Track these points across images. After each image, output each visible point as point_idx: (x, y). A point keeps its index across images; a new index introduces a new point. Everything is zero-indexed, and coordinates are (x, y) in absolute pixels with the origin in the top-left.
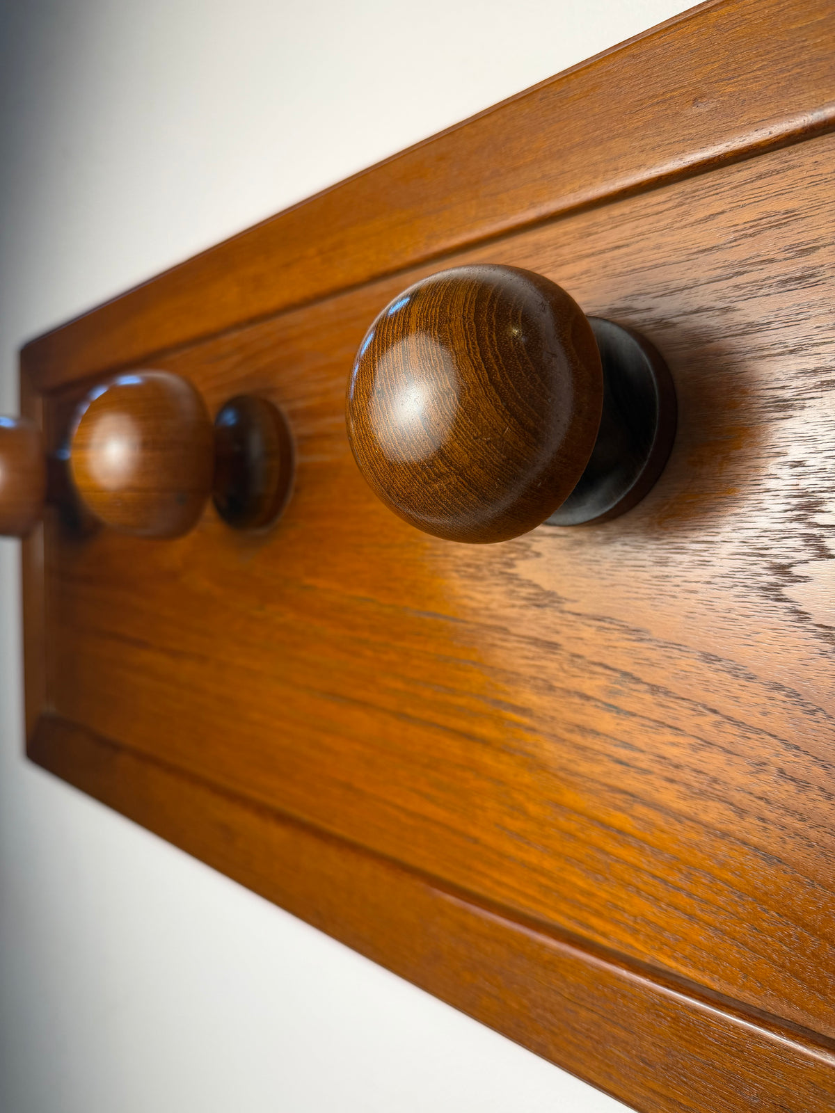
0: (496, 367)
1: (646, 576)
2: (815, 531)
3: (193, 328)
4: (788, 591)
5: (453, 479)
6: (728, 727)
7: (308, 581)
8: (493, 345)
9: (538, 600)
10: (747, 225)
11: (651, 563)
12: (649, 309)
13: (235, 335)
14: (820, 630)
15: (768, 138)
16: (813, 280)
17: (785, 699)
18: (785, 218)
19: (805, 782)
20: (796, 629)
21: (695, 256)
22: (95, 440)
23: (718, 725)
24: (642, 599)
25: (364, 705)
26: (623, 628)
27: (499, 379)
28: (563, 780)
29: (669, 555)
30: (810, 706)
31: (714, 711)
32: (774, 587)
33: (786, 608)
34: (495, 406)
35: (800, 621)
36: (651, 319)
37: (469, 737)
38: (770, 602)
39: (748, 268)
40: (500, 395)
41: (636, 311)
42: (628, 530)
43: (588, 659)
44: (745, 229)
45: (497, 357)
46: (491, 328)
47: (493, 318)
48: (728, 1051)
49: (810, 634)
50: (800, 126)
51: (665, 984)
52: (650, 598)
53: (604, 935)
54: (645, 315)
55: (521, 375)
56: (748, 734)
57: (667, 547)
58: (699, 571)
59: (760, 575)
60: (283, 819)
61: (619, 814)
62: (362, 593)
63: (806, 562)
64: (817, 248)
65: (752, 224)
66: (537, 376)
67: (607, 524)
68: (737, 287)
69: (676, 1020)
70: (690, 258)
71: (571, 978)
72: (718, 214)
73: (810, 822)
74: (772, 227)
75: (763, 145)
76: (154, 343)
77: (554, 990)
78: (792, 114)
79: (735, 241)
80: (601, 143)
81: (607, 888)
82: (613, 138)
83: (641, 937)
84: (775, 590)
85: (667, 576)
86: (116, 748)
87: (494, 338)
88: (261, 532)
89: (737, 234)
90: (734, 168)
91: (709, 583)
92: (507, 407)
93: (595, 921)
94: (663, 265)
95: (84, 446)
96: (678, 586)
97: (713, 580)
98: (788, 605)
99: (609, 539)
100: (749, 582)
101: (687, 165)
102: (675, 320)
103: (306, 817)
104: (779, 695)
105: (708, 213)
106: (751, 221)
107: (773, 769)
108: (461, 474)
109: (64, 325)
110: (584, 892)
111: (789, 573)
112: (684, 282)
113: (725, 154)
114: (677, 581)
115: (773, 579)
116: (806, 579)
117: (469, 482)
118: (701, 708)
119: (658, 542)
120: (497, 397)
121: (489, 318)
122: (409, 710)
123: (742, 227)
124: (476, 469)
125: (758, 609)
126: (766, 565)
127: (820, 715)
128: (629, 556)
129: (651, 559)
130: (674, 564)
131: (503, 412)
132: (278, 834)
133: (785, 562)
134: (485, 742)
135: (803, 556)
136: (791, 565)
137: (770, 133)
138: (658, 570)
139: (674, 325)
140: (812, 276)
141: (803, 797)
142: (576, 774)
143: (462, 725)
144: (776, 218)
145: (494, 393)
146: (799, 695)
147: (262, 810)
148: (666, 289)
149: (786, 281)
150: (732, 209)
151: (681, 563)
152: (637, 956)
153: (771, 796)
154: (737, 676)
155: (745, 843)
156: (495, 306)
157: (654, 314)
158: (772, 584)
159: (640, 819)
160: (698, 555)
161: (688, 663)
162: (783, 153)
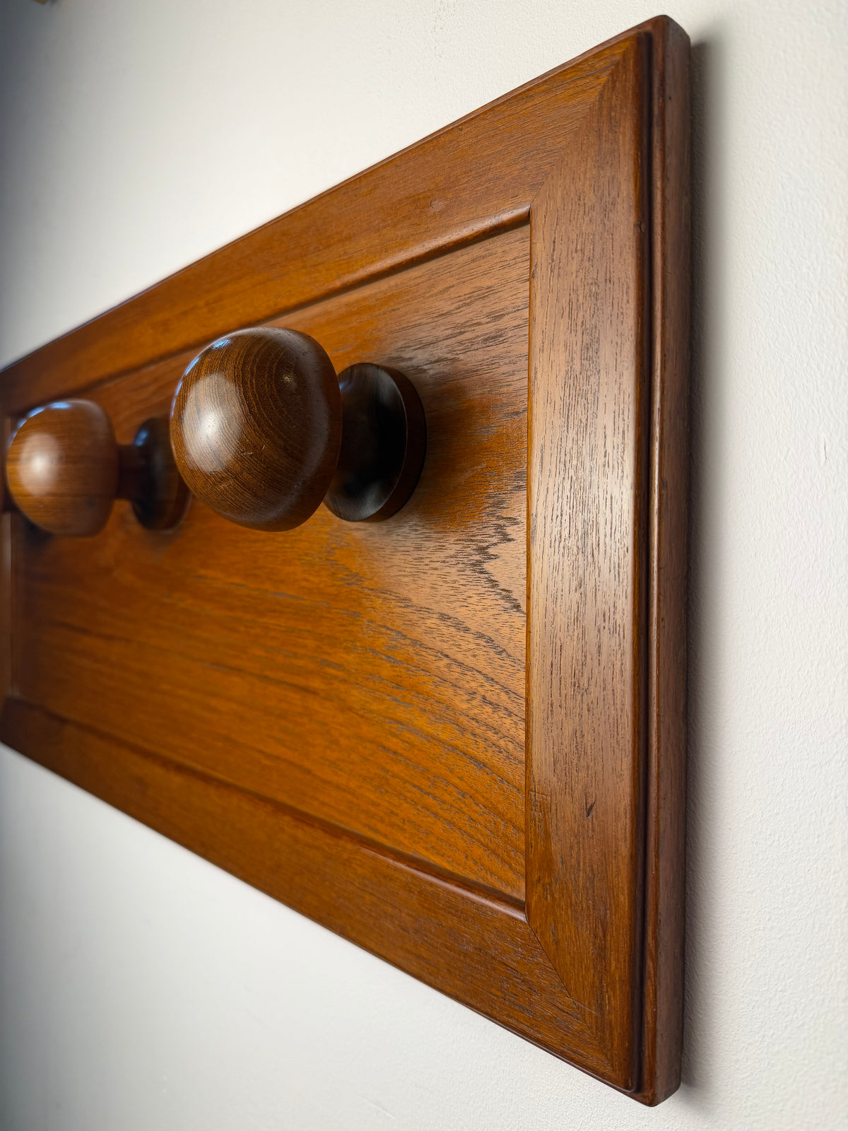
0: (254, 403)
1: (410, 558)
2: (501, 522)
3: (122, 362)
4: (486, 566)
5: (231, 482)
6: (455, 667)
7: (202, 572)
8: (252, 388)
9: (348, 580)
10: (467, 296)
11: (413, 549)
12: (411, 359)
13: (152, 368)
14: (504, 593)
15: (471, 233)
16: (501, 339)
17: (485, 644)
18: (487, 292)
19: (496, 704)
20: (491, 593)
21: (437, 319)
22: (24, 455)
23: (449, 666)
24: (407, 576)
25: (239, 671)
26: (397, 598)
27: (256, 411)
28: (362, 717)
29: (423, 542)
30: (499, 648)
31: (447, 656)
32: (479, 563)
33: (486, 578)
34: (254, 430)
35: (493, 587)
36: (412, 366)
37: (306, 690)
38: (476, 574)
39: (467, 329)
40: (257, 422)
41: (404, 360)
42: (400, 525)
43: (378, 623)
44: (465, 299)
45: (255, 396)
46: (252, 374)
47: (255, 369)
48: (450, 913)
49: (498, 597)
50: (488, 227)
51: (415, 866)
52: (412, 575)
53: (385, 836)
54: (409, 363)
55: (272, 408)
56: (466, 672)
57: (422, 536)
58: (439, 554)
59: (471, 555)
60: (180, 769)
61: (395, 740)
62: (237, 580)
63: (495, 544)
64: (504, 315)
65: (469, 296)
66: (284, 409)
67: (388, 520)
68: (460, 343)
69: (420, 893)
70: (435, 320)
71: (360, 870)
72: (450, 287)
73: (500, 735)
74: (480, 298)
75: (469, 237)
76: (94, 375)
77: (350, 882)
78: (483, 217)
79: (459, 308)
80: (378, 230)
81: (387, 799)
82: (385, 227)
83: (407, 835)
84: (480, 565)
85: (421, 558)
86: (64, 721)
87: (254, 381)
88: (169, 532)
89: (460, 303)
90: (459, 253)
91: (444, 562)
92: (262, 431)
93: (380, 826)
94: (419, 325)
95: (16, 460)
96: (427, 565)
97: (447, 560)
98: (486, 576)
99: (389, 531)
100: (465, 560)
101: (427, 250)
102: (425, 367)
103: (199, 767)
104: (482, 642)
105: (445, 286)
106: (469, 294)
107: (479, 698)
108: (236, 478)
109: (23, 358)
110: (373, 803)
111: (486, 553)
112: (430, 339)
113: (448, 244)
114: (427, 561)
115: (477, 558)
116: (496, 557)
117: (243, 484)
118: (439, 655)
119: (417, 533)
120: (255, 423)
121: (252, 370)
122: (268, 673)
123: (463, 297)
124: (245, 474)
125: (470, 580)
126: (475, 547)
127: (504, 655)
128: (400, 544)
129: (413, 545)
130: (425, 549)
131: (260, 434)
132: (177, 780)
133: (485, 545)
134: (314, 693)
135: (494, 540)
136: (488, 547)
137: (473, 230)
138: (416, 554)
139: (425, 371)
140: (501, 336)
141: (496, 716)
142: (371, 711)
143: (301, 681)
144: (483, 291)
145: (253, 421)
146: (493, 641)
147: (166, 763)
148: (421, 343)
149: (486, 340)
150: (458, 284)
151: (429, 548)
152: (405, 851)
153: (479, 717)
154: (459, 629)
155: (465, 754)
156: (257, 360)
157: (414, 362)
158: (477, 561)
159: (407, 742)
160: (438, 542)
161: (432, 622)
162: (487, 244)
